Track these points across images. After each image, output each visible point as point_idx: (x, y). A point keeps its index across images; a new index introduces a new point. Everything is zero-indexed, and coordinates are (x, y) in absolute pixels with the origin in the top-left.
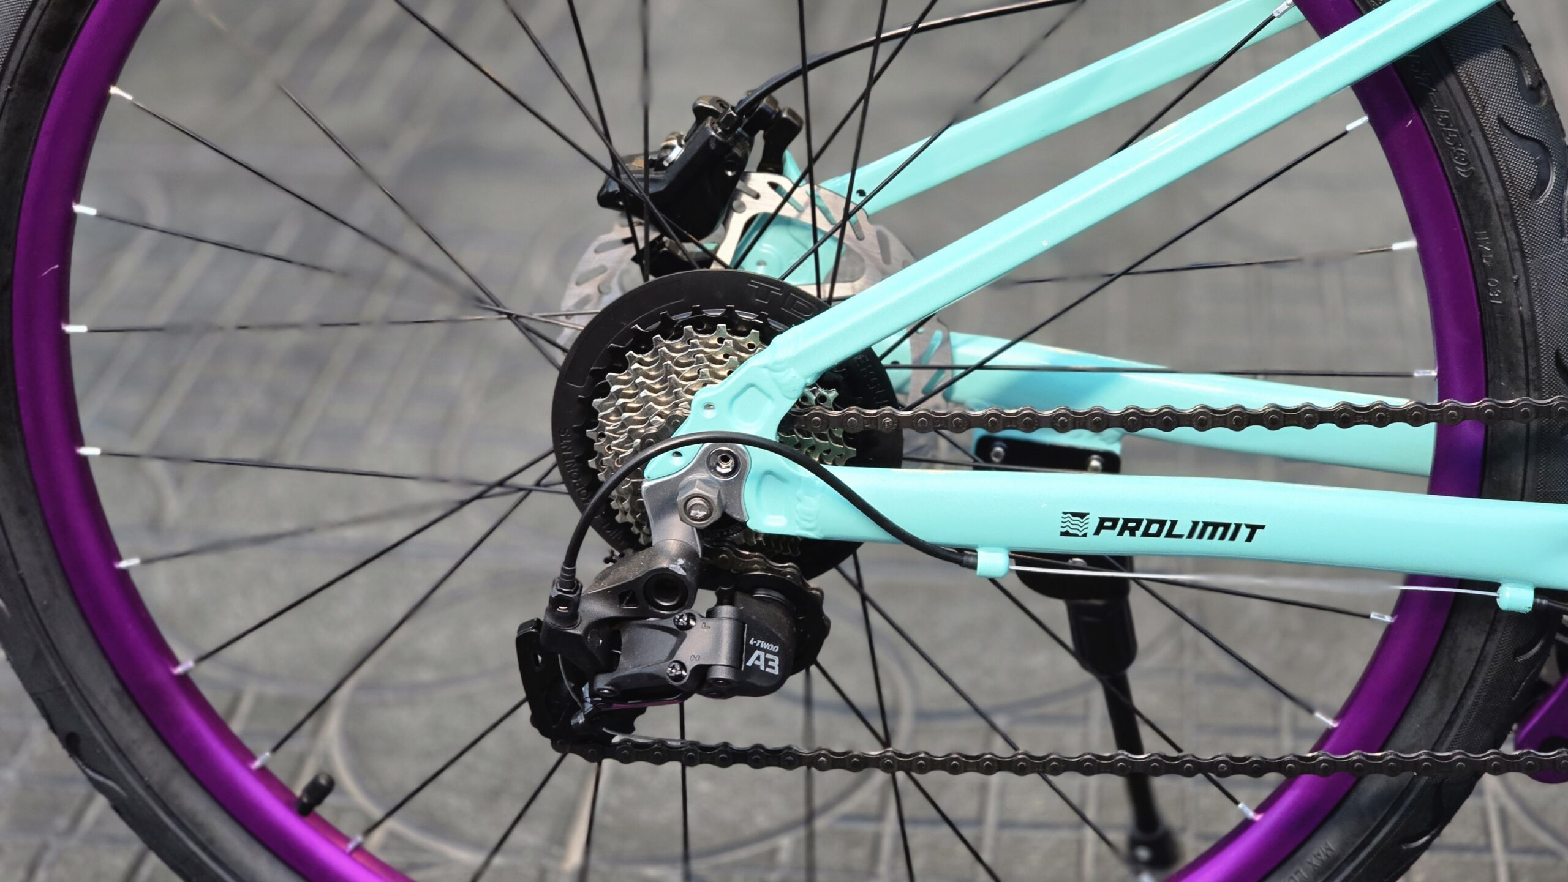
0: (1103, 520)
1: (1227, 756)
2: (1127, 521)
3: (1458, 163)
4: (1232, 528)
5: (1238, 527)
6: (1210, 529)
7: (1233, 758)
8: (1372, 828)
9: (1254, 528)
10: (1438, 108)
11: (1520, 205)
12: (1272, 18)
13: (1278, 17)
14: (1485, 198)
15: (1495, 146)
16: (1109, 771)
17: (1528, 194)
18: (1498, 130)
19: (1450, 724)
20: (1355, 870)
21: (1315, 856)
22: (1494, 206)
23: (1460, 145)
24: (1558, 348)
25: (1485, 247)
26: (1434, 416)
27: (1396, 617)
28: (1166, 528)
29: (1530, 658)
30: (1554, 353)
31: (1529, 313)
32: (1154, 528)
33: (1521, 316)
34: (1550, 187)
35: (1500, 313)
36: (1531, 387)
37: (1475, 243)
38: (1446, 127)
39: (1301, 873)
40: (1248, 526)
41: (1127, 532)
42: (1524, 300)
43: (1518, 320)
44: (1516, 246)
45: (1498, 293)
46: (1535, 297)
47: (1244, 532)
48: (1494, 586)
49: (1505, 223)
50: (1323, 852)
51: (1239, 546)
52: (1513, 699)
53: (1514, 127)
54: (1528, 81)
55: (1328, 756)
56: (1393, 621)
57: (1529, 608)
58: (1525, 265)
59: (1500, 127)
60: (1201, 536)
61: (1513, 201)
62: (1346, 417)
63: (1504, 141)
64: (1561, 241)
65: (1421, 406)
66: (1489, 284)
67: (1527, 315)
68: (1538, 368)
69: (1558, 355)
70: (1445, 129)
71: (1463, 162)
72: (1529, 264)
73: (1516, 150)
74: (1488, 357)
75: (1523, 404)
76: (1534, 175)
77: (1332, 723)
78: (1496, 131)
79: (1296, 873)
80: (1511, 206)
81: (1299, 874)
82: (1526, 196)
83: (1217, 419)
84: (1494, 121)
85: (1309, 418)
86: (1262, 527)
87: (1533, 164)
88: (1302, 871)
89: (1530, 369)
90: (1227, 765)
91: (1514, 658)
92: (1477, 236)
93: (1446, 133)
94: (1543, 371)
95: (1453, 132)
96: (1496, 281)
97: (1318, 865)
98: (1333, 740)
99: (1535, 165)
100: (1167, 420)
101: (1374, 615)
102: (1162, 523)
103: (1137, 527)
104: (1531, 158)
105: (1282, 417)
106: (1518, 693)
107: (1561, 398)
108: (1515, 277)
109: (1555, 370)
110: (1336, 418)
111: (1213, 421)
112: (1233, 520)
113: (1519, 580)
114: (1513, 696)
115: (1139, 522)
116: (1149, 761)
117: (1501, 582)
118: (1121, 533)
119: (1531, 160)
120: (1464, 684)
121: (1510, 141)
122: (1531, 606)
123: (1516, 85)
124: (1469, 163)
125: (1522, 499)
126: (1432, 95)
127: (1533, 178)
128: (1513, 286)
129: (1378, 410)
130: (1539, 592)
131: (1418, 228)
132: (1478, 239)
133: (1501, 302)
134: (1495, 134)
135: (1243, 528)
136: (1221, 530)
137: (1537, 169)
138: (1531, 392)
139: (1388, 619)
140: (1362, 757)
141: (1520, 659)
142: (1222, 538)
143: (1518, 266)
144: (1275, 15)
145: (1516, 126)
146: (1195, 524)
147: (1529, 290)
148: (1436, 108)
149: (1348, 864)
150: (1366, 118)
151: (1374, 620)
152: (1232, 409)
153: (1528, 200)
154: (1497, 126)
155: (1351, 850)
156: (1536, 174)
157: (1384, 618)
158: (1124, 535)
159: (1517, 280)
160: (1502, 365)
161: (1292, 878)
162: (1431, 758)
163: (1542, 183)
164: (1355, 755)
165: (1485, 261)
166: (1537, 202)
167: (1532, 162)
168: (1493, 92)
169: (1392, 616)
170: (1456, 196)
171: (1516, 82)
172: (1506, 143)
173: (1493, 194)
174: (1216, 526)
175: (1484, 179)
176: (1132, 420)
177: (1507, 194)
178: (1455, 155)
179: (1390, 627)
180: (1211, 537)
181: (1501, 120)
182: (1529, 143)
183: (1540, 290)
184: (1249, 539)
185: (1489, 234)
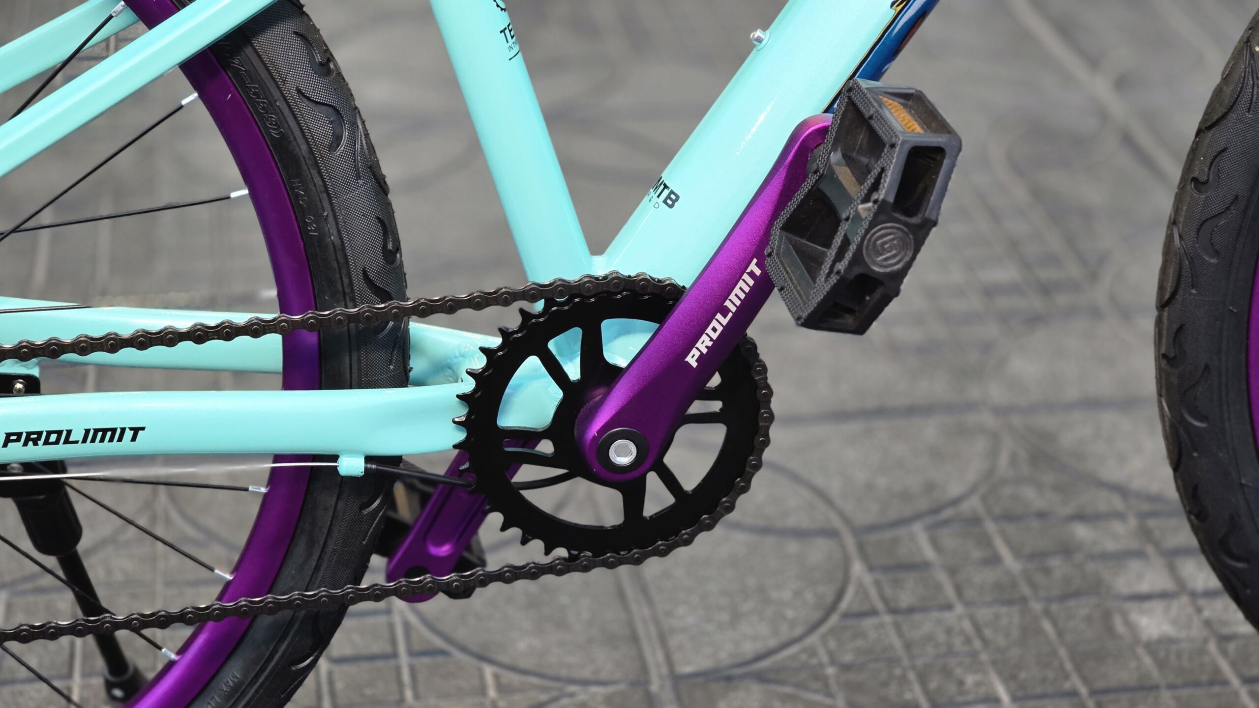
0: (8, 435)
1: (139, 614)
2: (29, 434)
3: (270, 126)
4: (118, 432)
5: (123, 430)
6: (100, 434)
7: (143, 615)
8: (267, 655)
9: (136, 430)
10: (249, 83)
11: (322, 157)
12: (111, 17)
13: (116, 16)
14: (295, 152)
15: (297, 111)
16: (42, 637)
17: (327, 147)
18: (298, 99)
19: (317, 568)
20: (257, 691)
21: (225, 684)
22: (302, 159)
23: (270, 112)
24: (364, 266)
25: (300, 192)
26: (269, 329)
27: (268, 488)
28: (63, 436)
29: (373, 510)
30: (362, 271)
31: (339, 241)
32: (53, 438)
33: (333, 244)
34: (344, 141)
35: (317, 243)
36: (347, 298)
37: (293, 189)
38: (257, 98)
39: (216, 700)
40: (131, 429)
41: (31, 443)
42: (334, 231)
43: (331, 247)
44: (323, 189)
45: (314, 227)
46: (342, 228)
47: (129, 434)
48: (335, 458)
49: (312, 171)
50: (231, 679)
51: (126, 446)
52: (364, 543)
53: (310, 96)
54: (318, 58)
55: (220, 605)
56: (266, 491)
57: (362, 472)
58: (331, 204)
59: (298, 96)
60: (93, 441)
61: (316, 154)
62: (200, 335)
63: (304, 107)
64: (357, 183)
65: (259, 322)
66: (307, 220)
67: (337, 242)
68: (351, 284)
69: (365, 272)
70: (257, 100)
71: (274, 125)
72: (334, 203)
73: (314, 114)
74: (313, 277)
75: (339, 313)
76: (330, 132)
77: (229, 577)
78: (297, 100)
79: (211, 699)
80: (315, 158)
81: (213, 700)
82: (326, 150)
83: (95, 345)
84: (294, 91)
85: (169, 338)
86: (143, 429)
87: (328, 124)
88: (216, 697)
89: (345, 285)
90: (139, 622)
91: (360, 512)
92: (293, 183)
93: (258, 103)
94: (355, 285)
95: (263, 103)
96: (312, 218)
97: (229, 690)
98: (230, 590)
99: (330, 124)
100: (54, 349)
101: (253, 488)
102: (59, 433)
103: (39, 438)
104: (326, 119)
105: (148, 339)
106: (367, 538)
107: (368, 307)
108: (325, 214)
109: (364, 283)
110: (192, 336)
111: (92, 347)
112: (118, 425)
113: (353, 452)
114: (364, 540)
115: (39, 434)
116: (75, 625)
117: (338, 454)
118: (25, 444)
119: (327, 121)
120: (325, 536)
121: (308, 107)
122: (363, 471)
123: (308, 63)
124: (279, 127)
125: (351, 388)
126: (243, 73)
127: (329, 135)
128: (323, 220)
129: (226, 327)
130: (369, 459)
131: (248, 179)
132: (294, 185)
133: (317, 234)
134: (295, 102)
135: (127, 430)
136: (109, 434)
137: (332, 127)
138: (348, 302)
139: (263, 490)
140: (247, 603)
141: (365, 512)
142: (111, 440)
143: (326, 204)
144: (113, 15)
145: (312, 95)
146: (87, 431)
147: (337, 223)
148: (247, 84)
149: (251, 688)
150: (196, 95)
151: (253, 492)
152: (106, 336)
153: (328, 153)
154: (296, 96)
155: (253, 675)
156: (332, 132)
157: (260, 489)
158: (29, 445)
159: (327, 216)
160: (323, 283)
161: (209, 703)
162: (301, 597)
163: (338, 139)
164: (243, 601)
165: (301, 202)
166: (335, 154)
167: (328, 122)
168: (291, 69)
169: (267, 487)
170: (273, 152)
171: (308, 60)
172: (305, 109)
173: (300, 149)
174: (105, 431)
175: (292, 138)
176: (24, 352)
177: (310, 149)
178: (267, 120)
179: (266, 496)
180: (102, 440)
181: (299, 91)
182: (324, 108)
183: (345, 223)
184: (134, 439)
185: (301, 181)
